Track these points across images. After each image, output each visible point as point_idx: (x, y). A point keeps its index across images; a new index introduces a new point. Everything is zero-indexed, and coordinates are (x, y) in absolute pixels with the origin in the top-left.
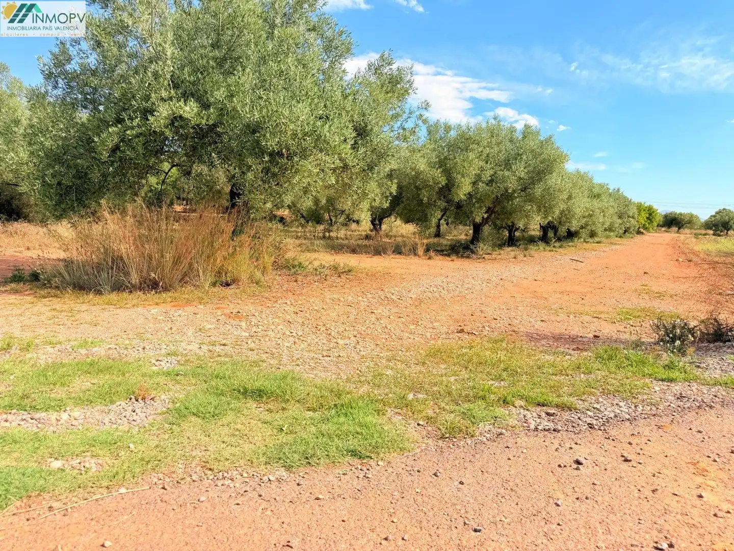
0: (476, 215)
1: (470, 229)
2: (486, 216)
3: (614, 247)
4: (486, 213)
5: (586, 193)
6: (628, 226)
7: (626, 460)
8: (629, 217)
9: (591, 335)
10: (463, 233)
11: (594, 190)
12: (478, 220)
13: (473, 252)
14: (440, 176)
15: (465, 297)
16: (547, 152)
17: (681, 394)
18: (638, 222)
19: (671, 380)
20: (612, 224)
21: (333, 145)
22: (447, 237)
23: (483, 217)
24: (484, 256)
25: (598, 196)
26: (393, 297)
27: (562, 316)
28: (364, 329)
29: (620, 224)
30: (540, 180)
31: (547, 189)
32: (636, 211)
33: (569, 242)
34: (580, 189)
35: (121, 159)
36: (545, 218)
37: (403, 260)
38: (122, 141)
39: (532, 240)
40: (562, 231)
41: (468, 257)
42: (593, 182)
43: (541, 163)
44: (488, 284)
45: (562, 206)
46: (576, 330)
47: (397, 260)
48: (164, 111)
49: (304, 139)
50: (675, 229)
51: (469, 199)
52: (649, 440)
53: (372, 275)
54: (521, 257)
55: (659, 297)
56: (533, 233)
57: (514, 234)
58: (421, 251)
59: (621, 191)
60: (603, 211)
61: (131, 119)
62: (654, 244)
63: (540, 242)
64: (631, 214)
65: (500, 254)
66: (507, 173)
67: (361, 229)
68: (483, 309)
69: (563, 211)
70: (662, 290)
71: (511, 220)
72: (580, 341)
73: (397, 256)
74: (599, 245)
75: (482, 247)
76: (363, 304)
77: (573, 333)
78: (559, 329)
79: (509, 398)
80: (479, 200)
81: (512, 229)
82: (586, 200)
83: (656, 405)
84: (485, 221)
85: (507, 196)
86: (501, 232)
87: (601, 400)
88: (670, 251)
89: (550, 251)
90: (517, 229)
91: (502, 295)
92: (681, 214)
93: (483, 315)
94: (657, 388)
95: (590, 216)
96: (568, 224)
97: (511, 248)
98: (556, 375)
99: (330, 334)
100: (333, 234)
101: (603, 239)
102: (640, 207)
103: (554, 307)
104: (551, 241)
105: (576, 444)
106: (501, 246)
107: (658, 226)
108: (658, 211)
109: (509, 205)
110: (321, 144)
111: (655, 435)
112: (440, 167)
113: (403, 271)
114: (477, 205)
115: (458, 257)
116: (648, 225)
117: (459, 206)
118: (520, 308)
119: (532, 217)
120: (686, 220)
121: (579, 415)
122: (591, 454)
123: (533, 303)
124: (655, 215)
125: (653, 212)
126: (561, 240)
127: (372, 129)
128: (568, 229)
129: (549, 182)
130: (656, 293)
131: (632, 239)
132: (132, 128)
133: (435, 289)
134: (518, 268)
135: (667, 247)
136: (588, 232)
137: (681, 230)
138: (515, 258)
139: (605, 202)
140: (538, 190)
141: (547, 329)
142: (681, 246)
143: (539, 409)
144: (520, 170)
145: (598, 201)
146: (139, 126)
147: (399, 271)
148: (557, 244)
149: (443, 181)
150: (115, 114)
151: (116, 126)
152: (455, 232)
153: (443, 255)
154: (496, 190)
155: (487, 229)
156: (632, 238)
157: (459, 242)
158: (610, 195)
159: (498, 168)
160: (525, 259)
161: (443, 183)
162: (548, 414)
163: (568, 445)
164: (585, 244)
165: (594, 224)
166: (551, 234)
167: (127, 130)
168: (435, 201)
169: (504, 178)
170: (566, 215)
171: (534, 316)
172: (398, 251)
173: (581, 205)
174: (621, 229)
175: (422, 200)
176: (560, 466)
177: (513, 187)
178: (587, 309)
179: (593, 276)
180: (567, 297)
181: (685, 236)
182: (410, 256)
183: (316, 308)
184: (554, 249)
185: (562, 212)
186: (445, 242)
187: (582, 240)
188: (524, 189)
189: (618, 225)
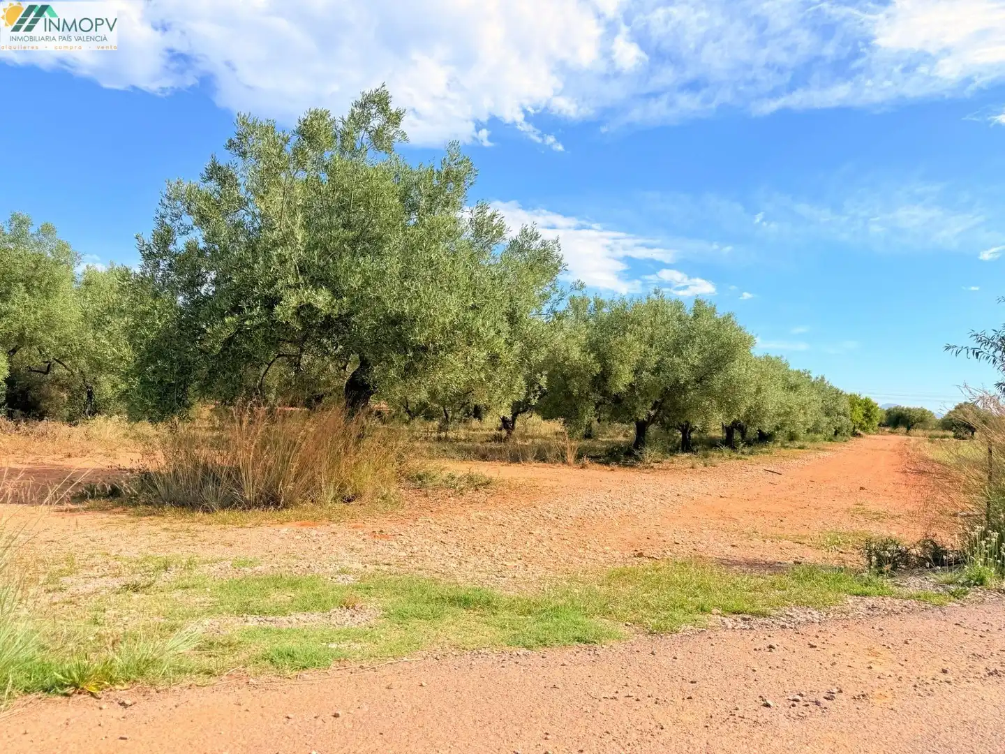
0: (640, 412)
1: (630, 429)
2: (653, 413)
3: (821, 454)
4: (652, 409)
5: (780, 384)
6: (838, 426)
7: (812, 646)
8: (839, 414)
9: (791, 562)
10: (622, 433)
11: (789, 379)
12: (643, 417)
13: (637, 459)
14: (593, 361)
15: (635, 516)
16: (727, 334)
17: (873, 605)
18: (852, 420)
19: (866, 595)
20: (817, 424)
21: (486, 339)
22: (600, 439)
23: (649, 415)
24: (652, 464)
25: (794, 388)
26: (550, 515)
27: (757, 541)
28: (527, 551)
29: (829, 423)
30: (719, 369)
31: (729, 381)
32: (848, 406)
33: (762, 447)
34: (771, 379)
35: (234, 353)
36: (729, 416)
37: (549, 469)
38: (239, 332)
39: (712, 444)
40: (752, 431)
41: (632, 466)
42: (790, 368)
43: (720, 348)
44: (662, 502)
45: (749, 402)
46: (773, 557)
47: (540, 469)
48: (292, 301)
49: (453, 333)
50: (903, 429)
51: (630, 390)
52: (834, 635)
53: (517, 489)
54: (700, 466)
55: (877, 519)
56: (713, 434)
57: (690, 437)
58: (571, 459)
59: (826, 380)
60: (804, 408)
61: (251, 308)
62: (876, 450)
63: (723, 448)
64: (841, 410)
65: (672, 463)
66: (677, 360)
67: (484, 427)
68: (660, 532)
69: (751, 407)
70: (881, 509)
71: (685, 419)
72: (778, 567)
73: (541, 464)
74: (802, 450)
75: (649, 453)
76: (517, 524)
77: (769, 559)
78: (755, 555)
79: (706, 607)
80: (645, 393)
81: (686, 430)
82: (780, 393)
83: (847, 613)
84: (652, 420)
85: (678, 388)
86: (670, 431)
87: (794, 609)
88: (896, 458)
89: (738, 459)
90: (692, 430)
91: (680, 515)
92: (909, 410)
93: (661, 539)
94: (850, 601)
95: (787, 414)
96: (758, 424)
97: (686, 455)
98: (750, 591)
99: (492, 556)
100: (451, 435)
101: (807, 444)
102: (854, 401)
103: (746, 530)
104: (738, 445)
105: (770, 636)
106: (673, 451)
107: (879, 425)
108: (878, 406)
109: (681, 400)
110: (472, 337)
111: (841, 631)
112: (592, 352)
113: (554, 483)
114: (640, 399)
115: (620, 466)
116: (866, 425)
117: (618, 400)
118: (704, 531)
119: (712, 415)
120: (916, 417)
121: (773, 620)
122: (782, 643)
123: (721, 525)
124: (875, 411)
125: (872, 407)
126: (751, 445)
127: (521, 316)
128: (759, 431)
129: (731, 372)
130: (874, 514)
131: (845, 444)
132: (251, 318)
133: (598, 507)
134: (697, 481)
135: (892, 453)
136: (786, 435)
137: (912, 431)
138: (693, 468)
139: (806, 395)
140: (717, 382)
141: (738, 554)
142: (911, 452)
143: (735, 616)
144: (694, 356)
145: (796, 394)
146: (259, 316)
147: (548, 483)
148: (746, 450)
149: (597, 369)
150: (232, 301)
151: (232, 316)
152: (611, 433)
153: (599, 463)
154: (664, 380)
155: (652, 430)
156: (846, 441)
157: (618, 445)
158: (813, 384)
159: (665, 353)
160: (706, 469)
161: (598, 371)
162: (744, 619)
163: (762, 637)
164: (783, 450)
165: (793, 423)
166: (737, 436)
167: (245, 320)
168: (587, 394)
169: (673, 368)
170: (756, 413)
171: (722, 541)
172: (541, 457)
173: (774, 399)
174: (830, 429)
175: (571, 393)
176: (755, 650)
177: (685, 377)
178: (787, 532)
179: (794, 492)
180: (763, 518)
181: (917, 441)
182: (558, 465)
183: (465, 527)
184: (743, 457)
185: (749, 409)
186: (598, 446)
187: (779, 444)
188: (699, 380)
189: (825, 425)
